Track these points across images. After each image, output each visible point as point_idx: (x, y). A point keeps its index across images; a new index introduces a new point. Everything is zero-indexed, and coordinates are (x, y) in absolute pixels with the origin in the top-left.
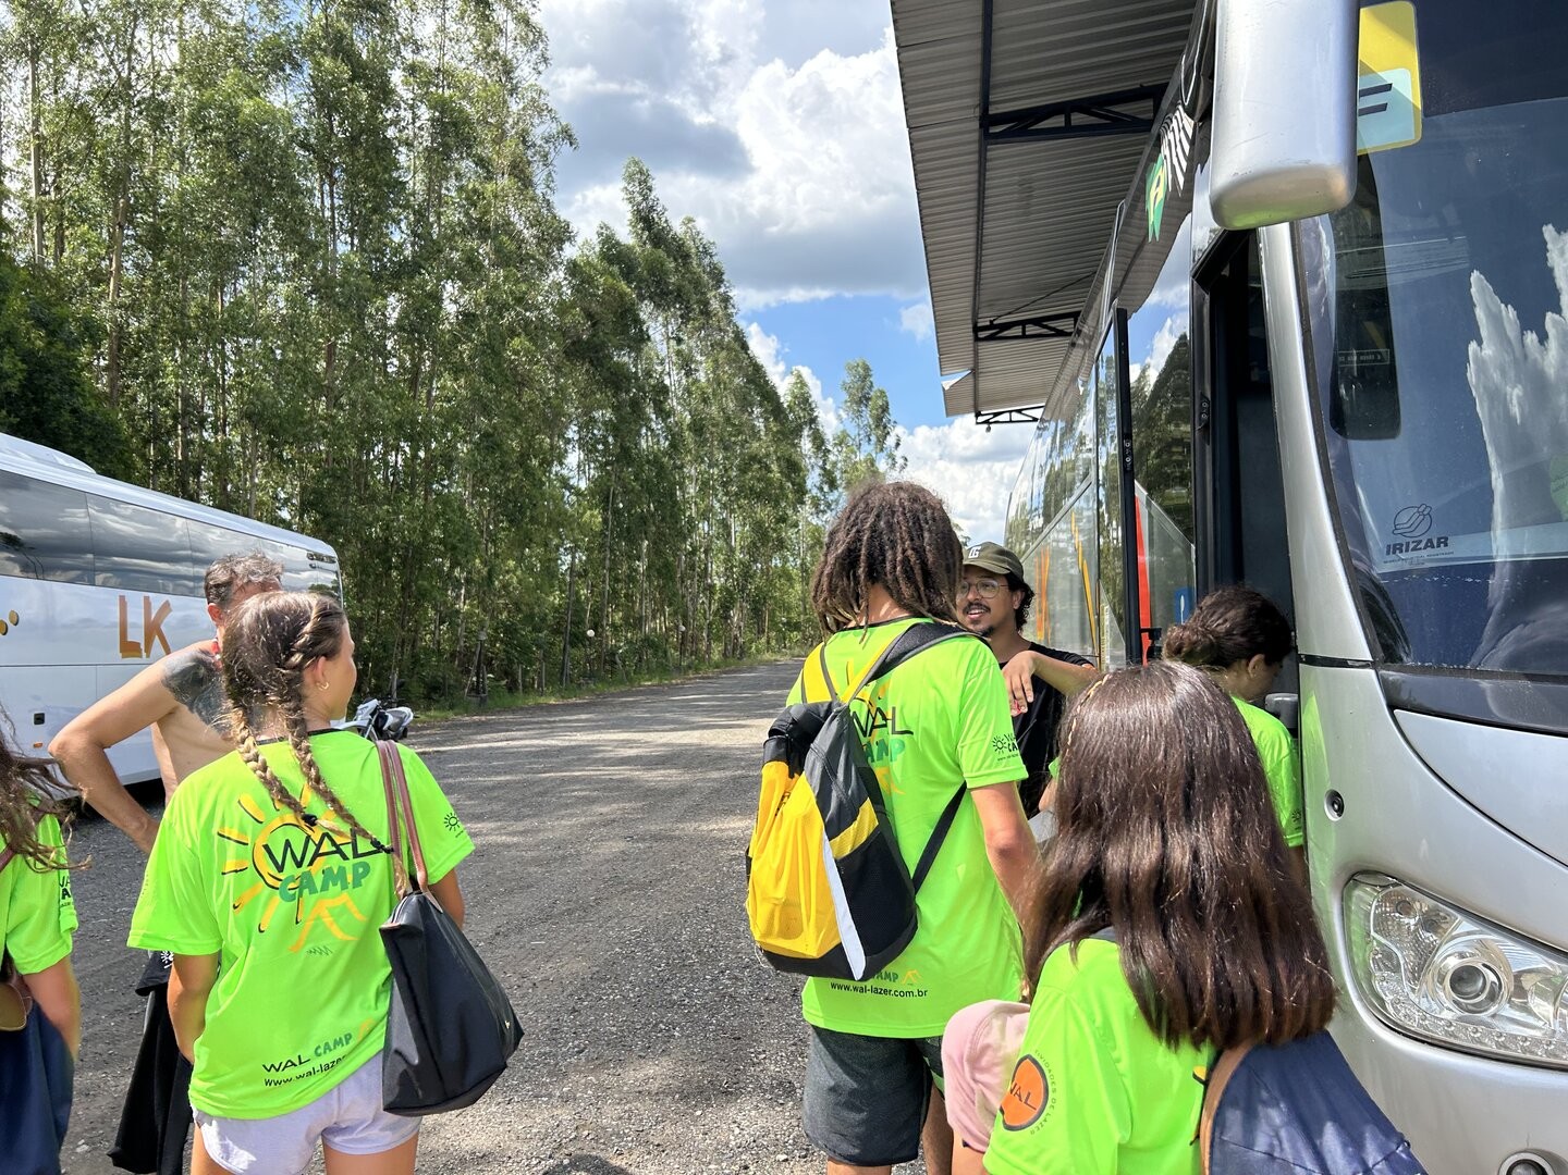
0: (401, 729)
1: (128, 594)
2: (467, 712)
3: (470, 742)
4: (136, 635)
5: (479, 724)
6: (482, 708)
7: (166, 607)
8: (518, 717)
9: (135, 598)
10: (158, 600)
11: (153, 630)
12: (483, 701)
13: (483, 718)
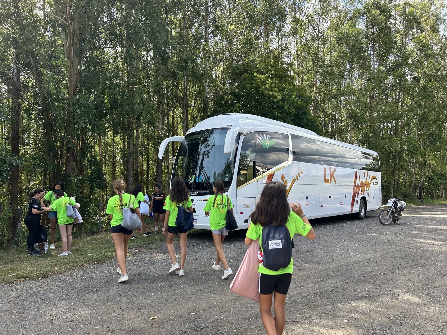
0: (402, 208)
1: (326, 166)
2: (417, 204)
3: (422, 214)
4: (328, 178)
5: (422, 208)
6: (422, 203)
7: (335, 170)
8: (436, 208)
9: (328, 167)
10: (333, 168)
11: (332, 176)
12: (422, 201)
13: (423, 207)
